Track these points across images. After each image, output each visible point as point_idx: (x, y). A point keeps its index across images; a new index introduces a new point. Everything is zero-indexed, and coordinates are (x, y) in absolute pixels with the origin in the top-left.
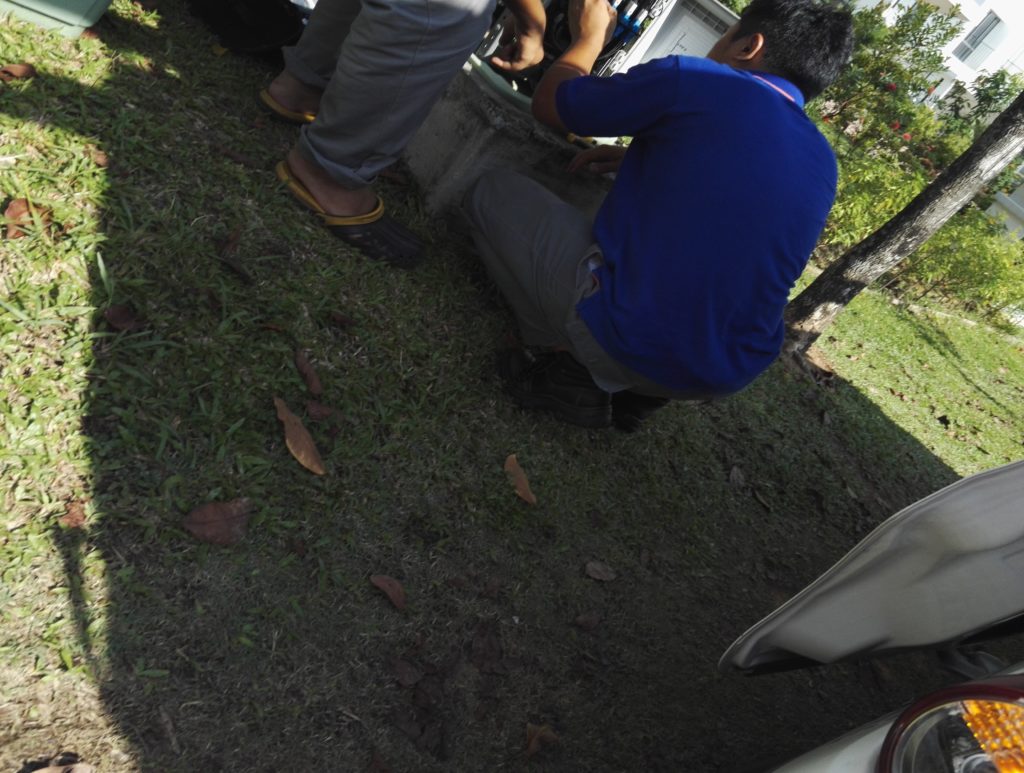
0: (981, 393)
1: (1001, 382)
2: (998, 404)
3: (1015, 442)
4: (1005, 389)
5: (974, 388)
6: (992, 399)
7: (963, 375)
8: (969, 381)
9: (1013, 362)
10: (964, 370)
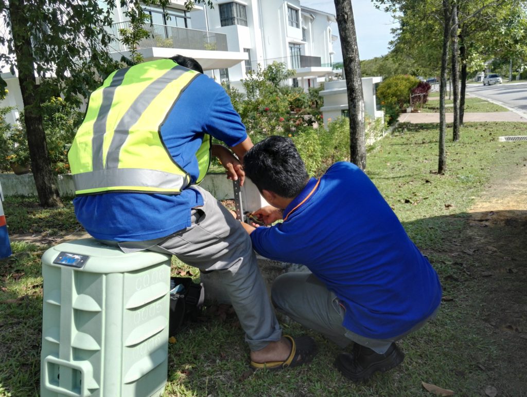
0: (396, 179)
1: (393, 168)
2: (403, 177)
3: (424, 184)
4: (397, 169)
5: (392, 179)
6: (400, 177)
7: (385, 178)
8: (388, 179)
9: (386, 157)
10: (382, 176)
